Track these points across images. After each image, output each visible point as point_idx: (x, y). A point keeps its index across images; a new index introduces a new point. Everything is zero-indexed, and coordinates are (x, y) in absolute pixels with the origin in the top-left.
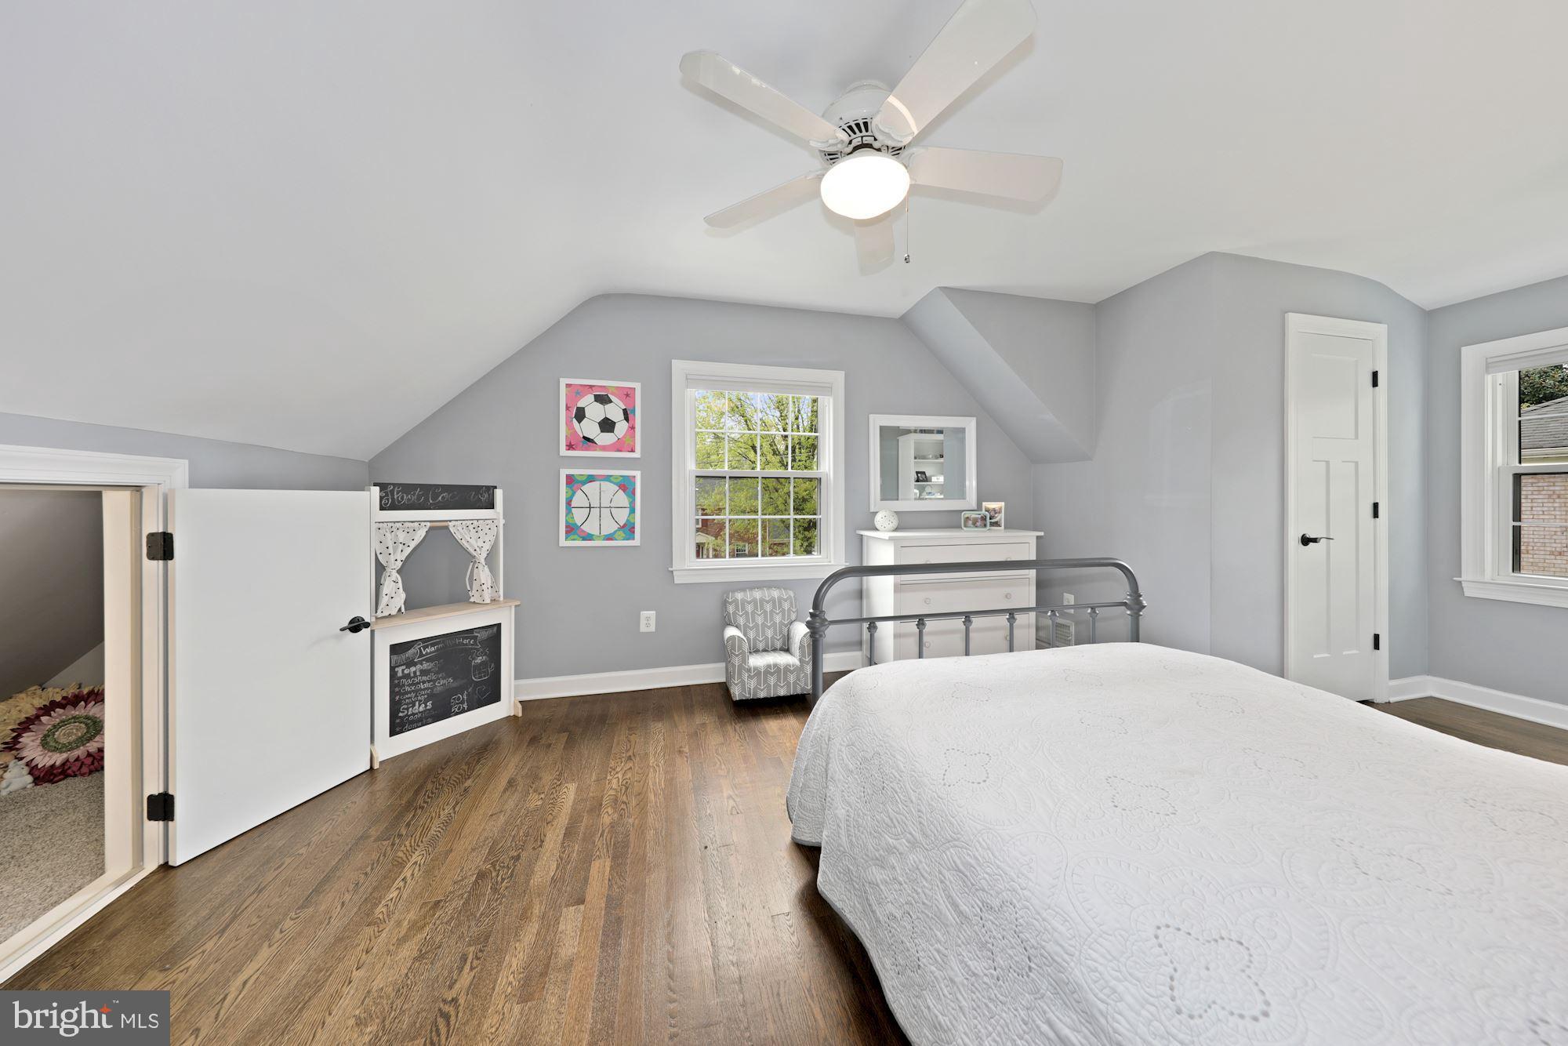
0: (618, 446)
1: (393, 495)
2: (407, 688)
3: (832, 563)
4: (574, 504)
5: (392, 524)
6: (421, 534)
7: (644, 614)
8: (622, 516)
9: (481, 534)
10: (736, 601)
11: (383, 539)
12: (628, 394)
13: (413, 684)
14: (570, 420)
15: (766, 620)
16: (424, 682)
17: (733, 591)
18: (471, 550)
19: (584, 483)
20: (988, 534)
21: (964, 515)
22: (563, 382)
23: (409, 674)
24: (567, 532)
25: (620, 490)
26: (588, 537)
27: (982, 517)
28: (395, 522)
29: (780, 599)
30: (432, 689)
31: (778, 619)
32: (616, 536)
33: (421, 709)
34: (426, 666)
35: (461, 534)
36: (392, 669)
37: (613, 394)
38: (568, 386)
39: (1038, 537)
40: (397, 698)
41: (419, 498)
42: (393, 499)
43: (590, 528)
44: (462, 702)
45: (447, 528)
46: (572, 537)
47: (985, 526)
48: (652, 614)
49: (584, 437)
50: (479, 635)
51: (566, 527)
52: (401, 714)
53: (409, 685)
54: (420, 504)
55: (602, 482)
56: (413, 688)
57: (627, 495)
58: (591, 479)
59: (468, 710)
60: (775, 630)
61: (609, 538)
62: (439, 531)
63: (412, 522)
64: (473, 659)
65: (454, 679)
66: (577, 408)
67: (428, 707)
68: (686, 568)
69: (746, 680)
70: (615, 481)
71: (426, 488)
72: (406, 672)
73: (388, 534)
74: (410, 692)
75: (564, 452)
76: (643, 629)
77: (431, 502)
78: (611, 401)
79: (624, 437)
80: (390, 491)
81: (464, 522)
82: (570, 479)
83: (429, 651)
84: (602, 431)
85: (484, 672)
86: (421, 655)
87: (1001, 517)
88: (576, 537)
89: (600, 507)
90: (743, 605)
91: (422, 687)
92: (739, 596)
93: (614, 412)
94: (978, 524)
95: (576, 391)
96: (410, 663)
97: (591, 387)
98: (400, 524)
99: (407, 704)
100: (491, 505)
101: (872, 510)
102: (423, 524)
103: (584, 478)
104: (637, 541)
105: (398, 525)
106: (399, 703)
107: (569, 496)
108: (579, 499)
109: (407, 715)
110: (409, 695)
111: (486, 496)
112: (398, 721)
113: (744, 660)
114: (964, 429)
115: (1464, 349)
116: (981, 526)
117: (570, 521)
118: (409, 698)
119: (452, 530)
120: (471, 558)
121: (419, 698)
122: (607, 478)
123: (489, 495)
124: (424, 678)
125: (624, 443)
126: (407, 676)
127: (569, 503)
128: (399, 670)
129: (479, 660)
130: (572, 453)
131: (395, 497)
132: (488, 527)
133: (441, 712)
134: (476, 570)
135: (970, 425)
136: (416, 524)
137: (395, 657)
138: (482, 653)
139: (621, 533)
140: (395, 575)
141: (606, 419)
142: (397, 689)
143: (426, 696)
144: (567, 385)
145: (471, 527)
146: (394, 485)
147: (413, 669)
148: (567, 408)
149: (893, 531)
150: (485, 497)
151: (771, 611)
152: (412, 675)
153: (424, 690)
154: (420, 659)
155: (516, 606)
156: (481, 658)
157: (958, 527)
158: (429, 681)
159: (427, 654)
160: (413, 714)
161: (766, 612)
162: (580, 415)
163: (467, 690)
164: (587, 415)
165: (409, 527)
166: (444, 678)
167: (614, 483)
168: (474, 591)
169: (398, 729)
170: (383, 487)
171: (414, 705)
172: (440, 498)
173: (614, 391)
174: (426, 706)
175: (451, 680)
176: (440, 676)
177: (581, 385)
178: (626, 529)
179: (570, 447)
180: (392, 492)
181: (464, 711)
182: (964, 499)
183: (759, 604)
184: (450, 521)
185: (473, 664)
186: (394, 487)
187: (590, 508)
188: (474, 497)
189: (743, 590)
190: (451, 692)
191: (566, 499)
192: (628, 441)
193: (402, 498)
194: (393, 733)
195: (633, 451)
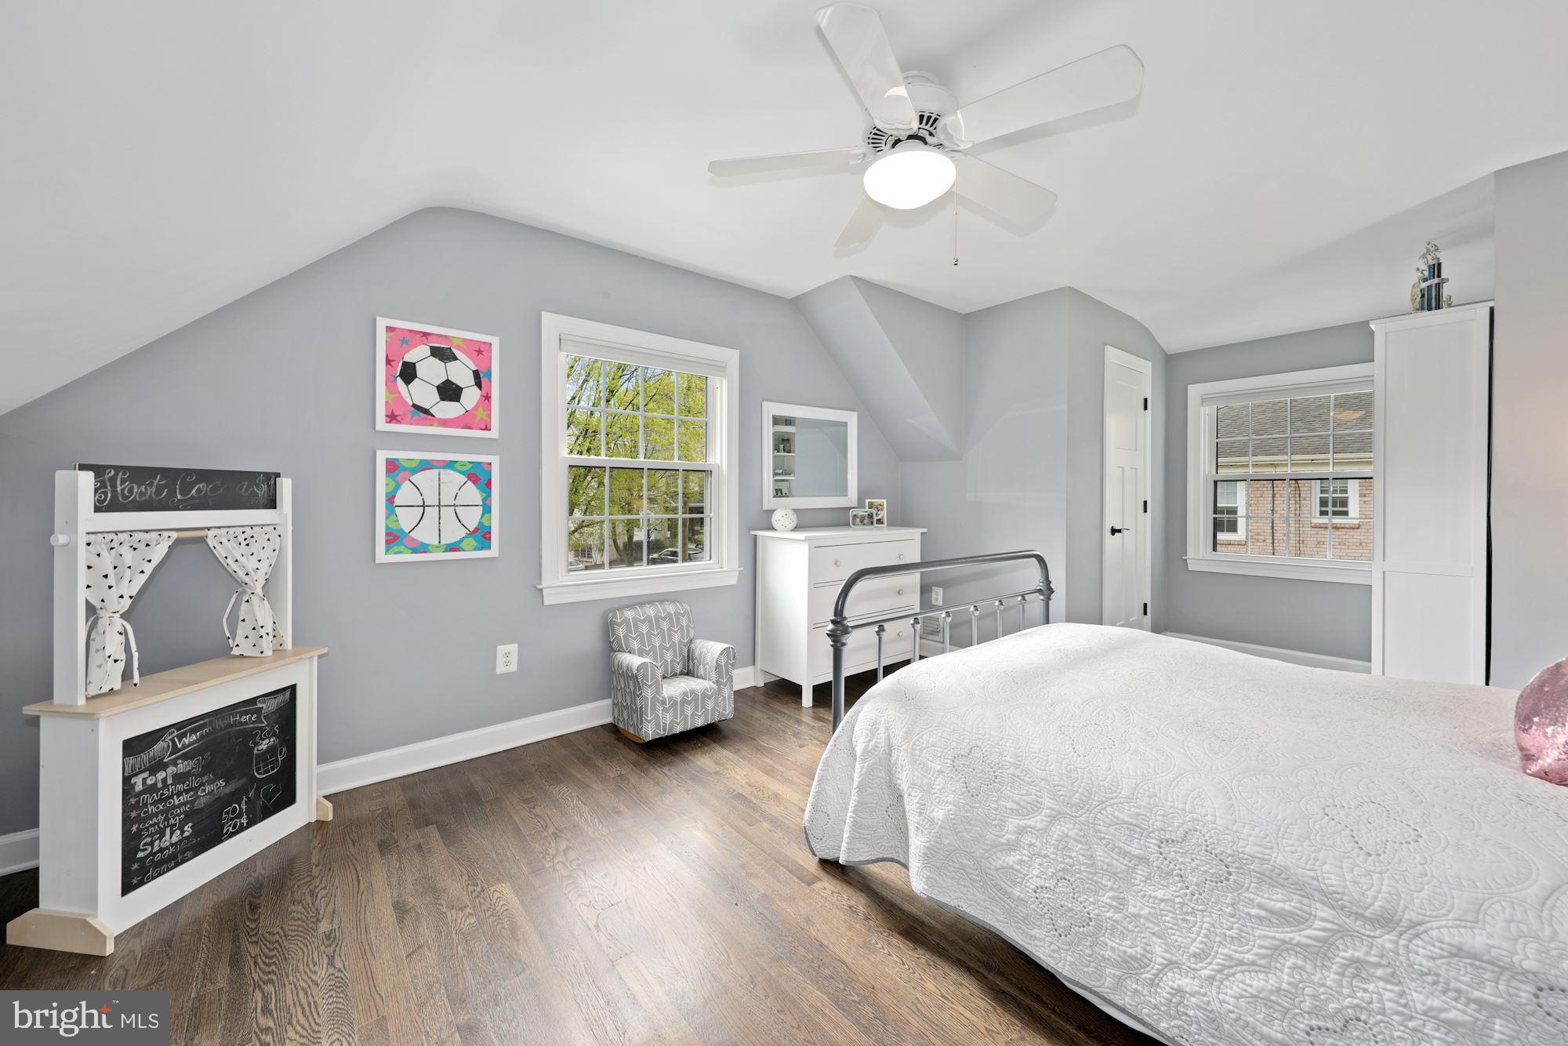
0: (466, 421)
1: (114, 486)
2: (152, 809)
3: (725, 569)
4: (398, 501)
5: (113, 536)
6: (159, 552)
7: (502, 649)
8: (472, 518)
9: (254, 548)
10: (626, 621)
11: (94, 561)
12: (480, 351)
13: (160, 801)
14: (393, 379)
15: (664, 641)
16: (179, 794)
17: (622, 608)
18: (241, 574)
19: (415, 471)
20: (874, 532)
21: (852, 513)
22: (382, 323)
23: (155, 784)
24: (388, 542)
25: (469, 482)
26: (421, 548)
27: (869, 515)
28: (116, 533)
29: (677, 614)
30: (192, 803)
31: (676, 638)
32: (463, 545)
33: (175, 839)
34: (182, 767)
35: (227, 549)
36: (126, 780)
37: (458, 347)
38: (389, 329)
39: (922, 533)
40: (134, 828)
41: (159, 491)
42: (114, 491)
43: (425, 534)
44: (239, 816)
45: (202, 540)
46: (396, 549)
47: (872, 523)
48: (513, 648)
49: (414, 406)
50: (264, 706)
51: (387, 534)
52: (141, 855)
53: (155, 803)
54: (161, 500)
55: (441, 470)
56: (161, 807)
57: (478, 488)
58: (426, 466)
59: (249, 825)
60: (675, 652)
61: (453, 548)
62: (191, 544)
63: (147, 531)
64: (257, 744)
65: (227, 782)
66: (405, 364)
67: (186, 834)
68: (560, 584)
69: (661, 715)
70: (460, 468)
71: (171, 475)
72: (149, 782)
73: (105, 554)
74: (156, 815)
75: (381, 424)
76: (501, 669)
77: (179, 497)
78: (455, 358)
79: (476, 408)
80: (109, 478)
81: (231, 531)
82: (392, 466)
83: (187, 742)
84: (443, 399)
85: (272, 762)
86: (175, 750)
87: (884, 514)
88: (402, 548)
89: (439, 506)
90: (636, 625)
91: (177, 803)
92: (630, 614)
93: (460, 373)
94: (865, 521)
95: (401, 339)
96: (156, 766)
97: (426, 335)
98: (126, 536)
99: (151, 835)
100: (272, 503)
101: (766, 507)
102: (165, 534)
103: (414, 465)
104: (493, 552)
105: (124, 537)
106: (138, 835)
107: (392, 487)
108: (407, 493)
109: (151, 854)
110: (155, 820)
111: (265, 488)
112: (135, 867)
113: (658, 690)
114: (847, 423)
115: (1189, 386)
116: (868, 524)
117: (393, 526)
118: (155, 824)
119: (211, 542)
120: (238, 586)
121: (172, 821)
122: (450, 465)
123: (269, 486)
124: (180, 787)
125: (475, 416)
126: (150, 789)
127: (390, 499)
128: (138, 783)
129: (264, 746)
130: (394, 427)
131: (119, 489)
132: (267, 537)
133: (208, 836)
134: (244, 606)
135: (852, 419)
136: (154, 535)
137: (131, 761)
138: (269, 732)
139: (471, 541)
140: (119, 623)
141: (448, 383)
142: (134, 814)
143: (183, 816)
144: (387, 327)
145: (241, 538)
146: (117, 468)
147: (161, 775)
148: (388, 362)
149: (793, 530)
150: (262, 491)
151: (669, 630)
152: (160, 785)
153: (179, 806)
154: (171, 758)
155: (320, 657)
156: (267, 741)
157: (846, 525)
158: (187, 791)
159: (185, 747)
160: (161, 850)
161: (662, 631)
162: (409, 373)
163: (246, 794)
164: (419, 374)
165: (138, 541)
166: (210, 782)
167: (461, 472)
168: (239, 639)
169: (135, 881)
170: (98, 470)
171: (162, 835)
172: (194, 492)
173: (461, 344)
174: (182, 832)
175: (222, 783)
176: (205, 779)
177: (411, 331)
178: (479, 535)
179: (392, 418)
180: (113, 480)
181: (242, 829)
182: (846, 496)
183: (654, 622)
184: (209, 529)
185: (255, 752)
186: (116, 474)
187: (424, 506)
188: (247, 490)
189: (631, 606)
190: (221, 803)
191: (387, 494)
192: (481, 414)
193: (131, 491)
194: (127, 889)
195: (487, 428)
